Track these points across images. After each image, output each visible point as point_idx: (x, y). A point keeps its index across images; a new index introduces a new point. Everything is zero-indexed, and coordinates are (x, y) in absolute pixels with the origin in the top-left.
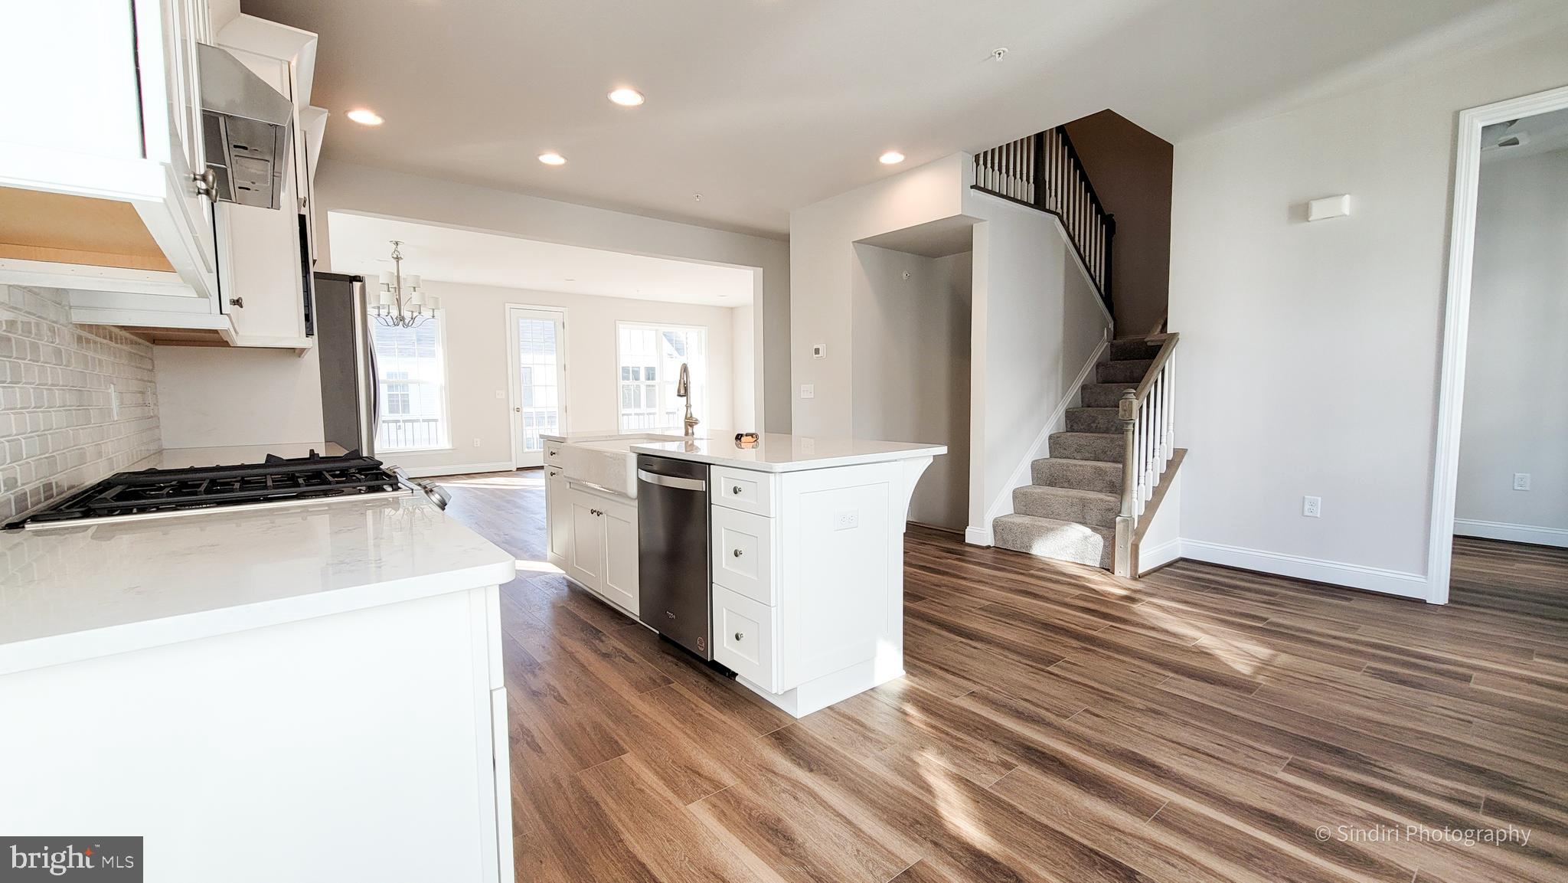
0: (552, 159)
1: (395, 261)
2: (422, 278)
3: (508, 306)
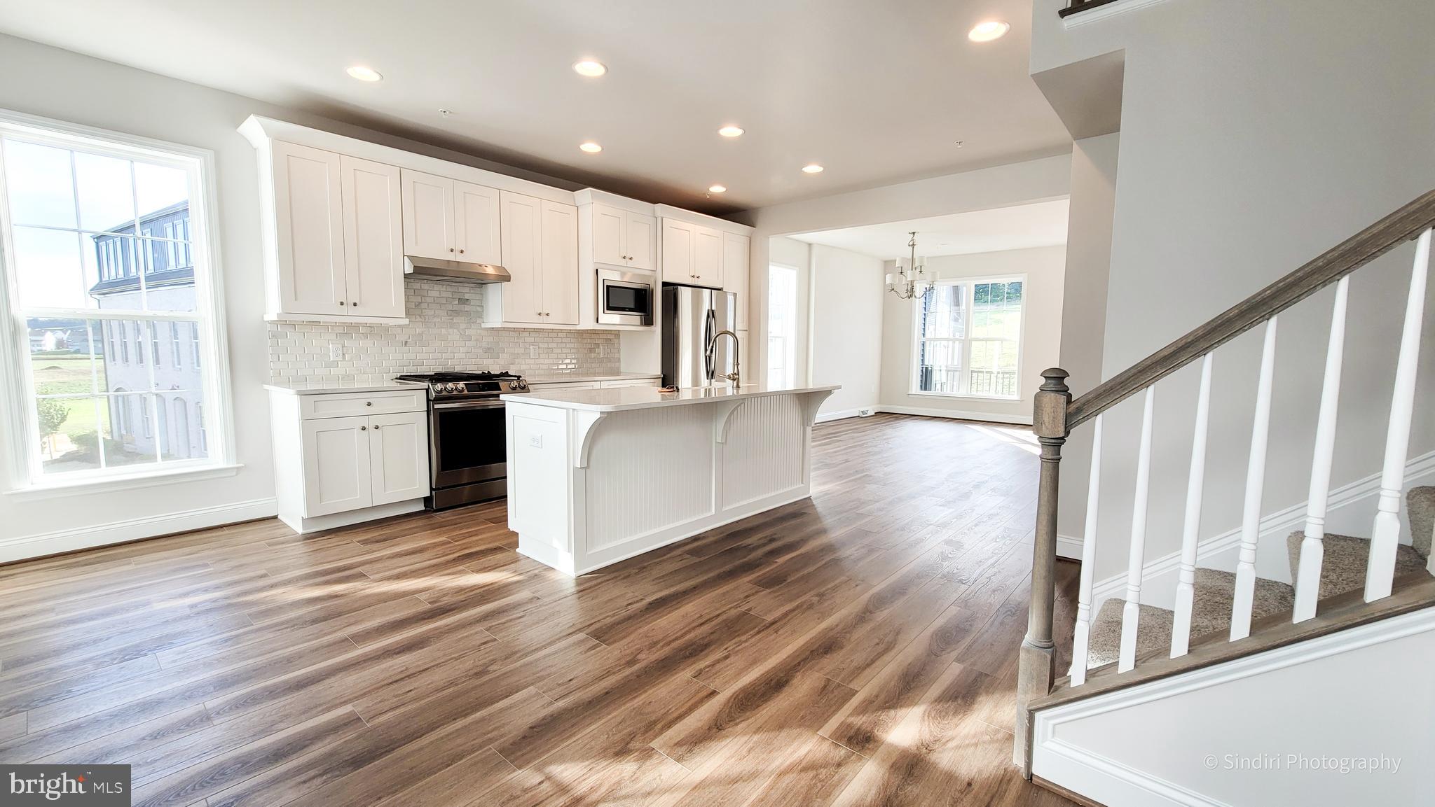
0: (813, 169)
1: (910, 248)
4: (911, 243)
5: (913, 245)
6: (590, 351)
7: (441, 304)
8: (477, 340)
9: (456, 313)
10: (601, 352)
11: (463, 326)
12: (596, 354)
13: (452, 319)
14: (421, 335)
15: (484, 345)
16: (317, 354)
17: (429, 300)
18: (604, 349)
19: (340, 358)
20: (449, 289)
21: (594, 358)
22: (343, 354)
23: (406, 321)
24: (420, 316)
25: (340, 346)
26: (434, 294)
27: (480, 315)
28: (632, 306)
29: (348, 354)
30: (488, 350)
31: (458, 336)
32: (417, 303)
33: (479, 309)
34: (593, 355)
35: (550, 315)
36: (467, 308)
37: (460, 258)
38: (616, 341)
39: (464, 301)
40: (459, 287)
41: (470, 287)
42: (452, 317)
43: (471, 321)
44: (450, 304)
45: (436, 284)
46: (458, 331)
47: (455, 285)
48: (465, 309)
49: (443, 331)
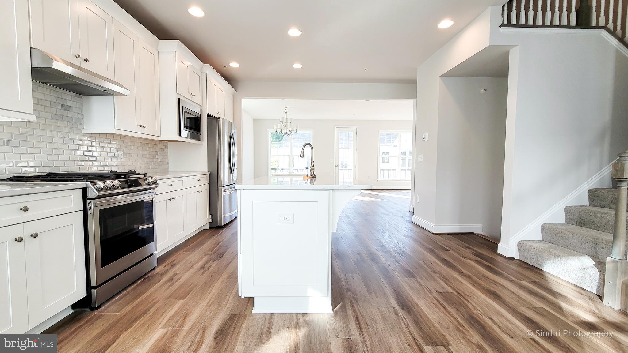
0: (297, 66)
1: (285, 113)
2: (293, 119)
3: (335, 127)
4: (285, 112)
5: (286, 112)
6: (153, 156)
7: (45, 106)
9: (61, 117)
10: (159, 157)
11: (66, 130)
13: (56, 123)
20: (53, 93)
21: (155, 162)
23: (35, 118)
27: (80, 121)
28: (194, 127)
31: (62, 139)
33: (79, 116)
34: (155, 160)
35: (146, 127)
36: (70, 114)
39: (66, 108)
40: (62, 94)
41: (72, 96)
42: (56, 121)
43: (73, 126)
44: (54, 108)
45: (40, 86)
46: (62, 135)
47: (58, 90)
48: (67, 115)
49: (48, 133)
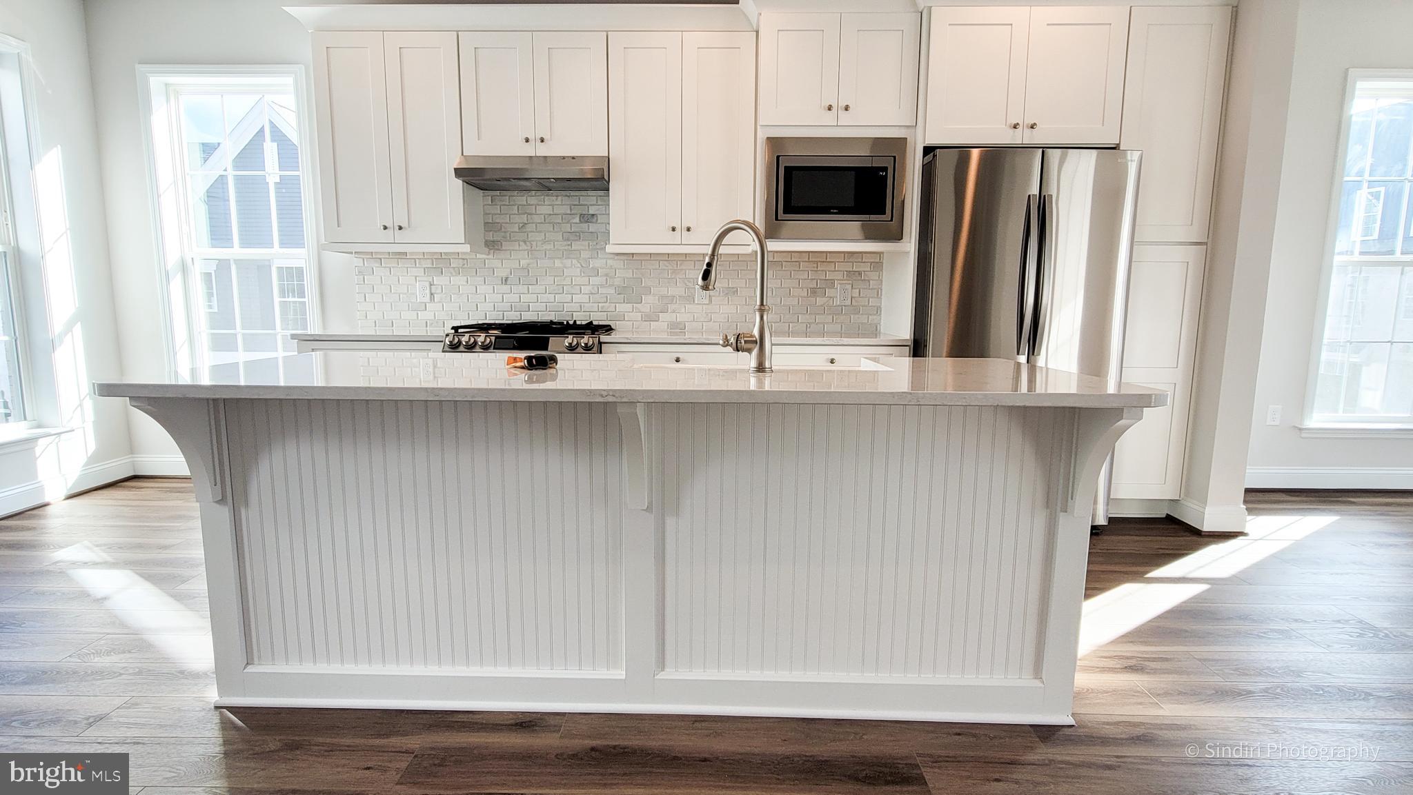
6: (815, 292)
7: (553, 224)
8: (606, 275)
9: (578, 236)
11: (585, 255)
12: (825, 300)
13: (571, 245)
14: (527, 269)
15: (617, 282)
16: (403, 294)
17: (537, 219)
18: (845, 290)
19: (427, 299)
20: (567, 201)
21: (822, 306)
22: (432, 294)
23: (467, 248)
24: (525, 242)
25: (427, 284)
26: (544, 210)
28: (851, 204)
29: (437, 294)
30: (621, 290)
31: (578, 270)
32: (521, 225)
34: (820, 301)
35: (692, 230)
36: (593, 227)
37: (542, 151)
38: (874, 275)
39: (588, 218)
40: (581, 198)
41: (597, 196)
42: (570, 243)
43: (598, 247)
44: (567, 223)
45: (548, 196)
46: (579, 262)
47: (574, 194)
48: (589, 229)
49: (558, 263)
